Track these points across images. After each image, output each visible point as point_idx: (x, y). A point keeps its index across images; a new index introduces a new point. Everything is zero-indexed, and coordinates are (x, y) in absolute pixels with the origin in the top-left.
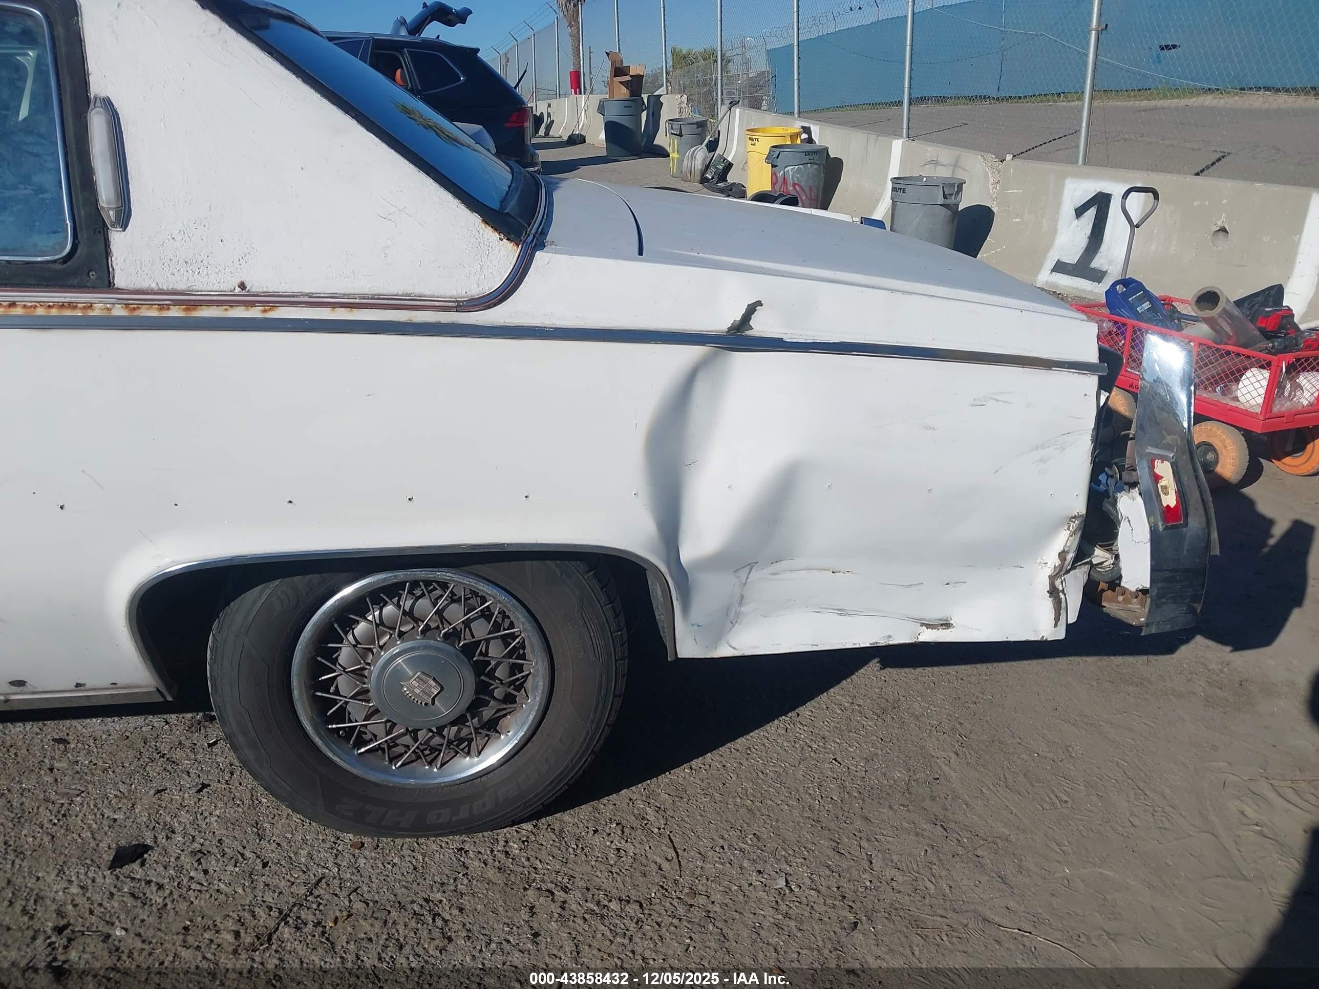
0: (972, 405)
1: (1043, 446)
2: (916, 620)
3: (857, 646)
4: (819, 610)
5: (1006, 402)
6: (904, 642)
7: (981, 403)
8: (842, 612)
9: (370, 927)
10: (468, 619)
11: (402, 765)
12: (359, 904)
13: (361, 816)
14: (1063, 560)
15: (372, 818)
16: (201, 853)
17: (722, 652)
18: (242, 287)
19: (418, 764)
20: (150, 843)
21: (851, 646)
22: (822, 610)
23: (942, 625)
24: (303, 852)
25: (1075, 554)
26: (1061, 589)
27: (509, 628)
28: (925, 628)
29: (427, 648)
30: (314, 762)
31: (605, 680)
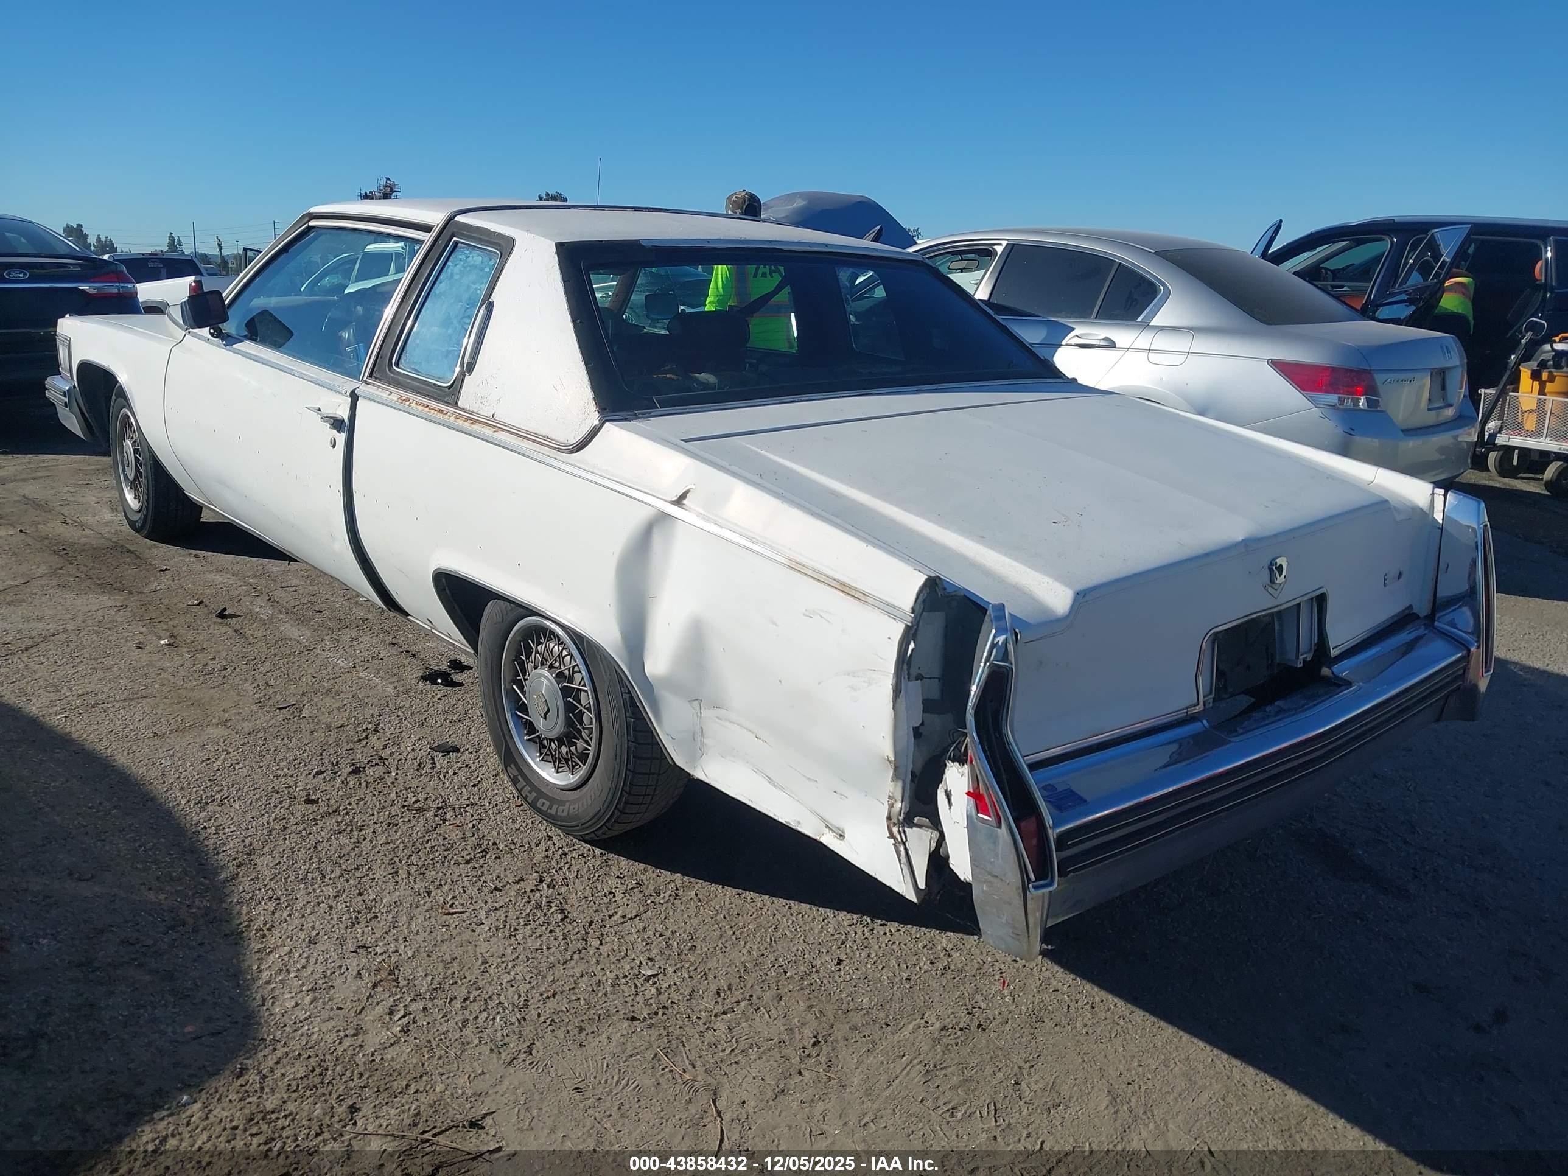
0: (805, 615)
1: (854, 674)
2: (823, 820)
3: (776, 818)
5: (827, 621)
6: (808, 834)
7: (810, 615)
8: (770, 780)
9: (455, 835)
10: (569, 669)
11: (542, 760)
12: (470, 825)
13: (514, 781)
14: (891, 806)
15: (519, 786)
16: (467, 766)
17: (699, 774)
18: (493, 416)
19: (551, 765)
20: (462, 750)
21: (772, 815)
22: (757, 770)
23: (841, 835)
24: (496, 791)
25: (905, 806)
26: (900, 840)
27: (584, 686)
28: (827, 830)
29: (546, 677)
30: (506, 732)
31: (619, 751)
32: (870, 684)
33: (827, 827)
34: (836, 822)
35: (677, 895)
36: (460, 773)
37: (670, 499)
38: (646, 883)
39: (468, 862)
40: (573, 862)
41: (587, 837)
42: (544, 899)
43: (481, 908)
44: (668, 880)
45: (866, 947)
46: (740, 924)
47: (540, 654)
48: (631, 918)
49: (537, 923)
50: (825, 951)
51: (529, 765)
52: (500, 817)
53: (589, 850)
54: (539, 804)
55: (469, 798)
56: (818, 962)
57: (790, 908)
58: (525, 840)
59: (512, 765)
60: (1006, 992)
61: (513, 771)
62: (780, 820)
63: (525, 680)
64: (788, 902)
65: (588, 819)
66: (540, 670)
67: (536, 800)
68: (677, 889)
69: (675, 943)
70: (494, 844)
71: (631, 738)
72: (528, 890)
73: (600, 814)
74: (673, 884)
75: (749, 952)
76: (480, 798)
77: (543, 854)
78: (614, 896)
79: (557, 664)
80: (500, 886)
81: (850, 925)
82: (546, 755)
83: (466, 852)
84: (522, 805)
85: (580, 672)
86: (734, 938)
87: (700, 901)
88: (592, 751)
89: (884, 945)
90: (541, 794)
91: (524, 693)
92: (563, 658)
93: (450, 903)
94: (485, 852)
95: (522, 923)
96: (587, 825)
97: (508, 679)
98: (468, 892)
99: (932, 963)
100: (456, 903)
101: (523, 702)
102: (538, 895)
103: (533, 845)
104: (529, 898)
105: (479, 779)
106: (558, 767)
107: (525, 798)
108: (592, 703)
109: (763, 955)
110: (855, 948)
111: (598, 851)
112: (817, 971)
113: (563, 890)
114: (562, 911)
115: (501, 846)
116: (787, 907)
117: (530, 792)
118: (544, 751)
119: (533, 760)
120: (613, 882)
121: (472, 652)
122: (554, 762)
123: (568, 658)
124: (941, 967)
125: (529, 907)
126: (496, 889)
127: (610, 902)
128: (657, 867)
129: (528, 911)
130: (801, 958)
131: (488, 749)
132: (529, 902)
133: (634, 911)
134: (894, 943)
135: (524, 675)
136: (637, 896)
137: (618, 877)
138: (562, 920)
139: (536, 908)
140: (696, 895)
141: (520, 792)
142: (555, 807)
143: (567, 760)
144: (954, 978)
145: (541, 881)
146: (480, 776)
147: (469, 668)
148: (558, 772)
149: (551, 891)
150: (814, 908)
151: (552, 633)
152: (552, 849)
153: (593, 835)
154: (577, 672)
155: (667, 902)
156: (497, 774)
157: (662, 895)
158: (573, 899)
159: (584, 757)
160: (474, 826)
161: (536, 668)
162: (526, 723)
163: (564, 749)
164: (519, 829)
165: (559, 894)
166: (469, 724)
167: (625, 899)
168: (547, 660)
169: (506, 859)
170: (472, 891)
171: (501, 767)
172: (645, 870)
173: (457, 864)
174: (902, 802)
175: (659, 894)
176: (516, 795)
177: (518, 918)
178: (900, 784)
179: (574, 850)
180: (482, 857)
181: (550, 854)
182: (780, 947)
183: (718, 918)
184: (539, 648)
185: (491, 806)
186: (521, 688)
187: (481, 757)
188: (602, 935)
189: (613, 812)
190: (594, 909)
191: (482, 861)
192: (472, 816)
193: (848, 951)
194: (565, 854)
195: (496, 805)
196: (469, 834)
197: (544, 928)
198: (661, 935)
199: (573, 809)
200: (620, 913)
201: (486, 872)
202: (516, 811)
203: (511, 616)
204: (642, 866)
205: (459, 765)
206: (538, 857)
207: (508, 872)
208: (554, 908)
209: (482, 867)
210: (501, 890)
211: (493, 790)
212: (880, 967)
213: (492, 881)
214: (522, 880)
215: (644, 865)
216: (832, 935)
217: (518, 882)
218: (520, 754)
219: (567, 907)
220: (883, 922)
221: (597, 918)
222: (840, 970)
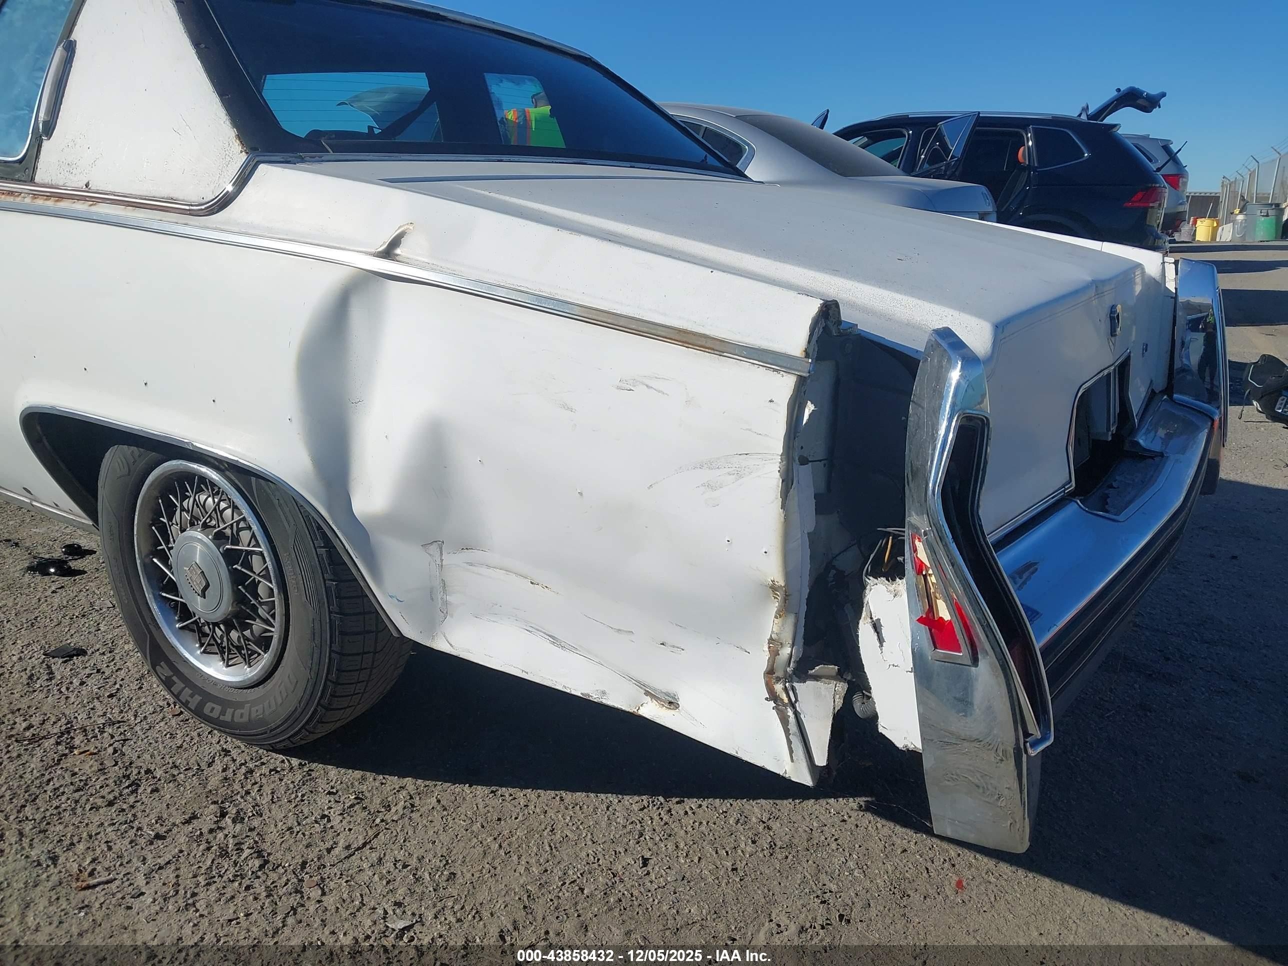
0: (619, 388)
1: (711, 465)
2: (640, 684)
3: (568, 691)
4: (530, 629)
5: (659, 392)
6: (620, 707)
7: (629, 387)
8: (554, 640)
9: (89, 767)
10: (232, 525)
11: (204, 652)
12: (110, 750)
13: (168, 684)
14: (774, 653)
15: (175, 689)
16: (98, 671)
17: (441, 645)
18: (87, 185)
19: (218, 657)
20: (89, 652)
21: (559, 687)
22: (532, 629)
23: (670, 703)
24: (143, 700)
25: (798, 651)
26: (786, 700)
27: (259, 546)
28: (649, 698)
29: (200, 541)
30: (149, 621)
31: (317, 626)
32: (739, 475)
33: (647, 693)
34: (661, 684)
35: (413, 806)
36: (90, 682)
37: (373, 250)
38: (368, 795)
39: (111, 804)
40: (264, 781)
41: (278, 746)
42: (231, 841)
43: (137, 869)
44: (397, 787)
45: (670, 836)
46: (506, 832)
47: (188, 512)
48: (358, 849)
49: (225, 878)
50: (622, 850)
51: (186, 661)
52: (152, 734)
53: (283, 761)
54: (207, 710)
55: (105, 714)
56: (618, 867)
57: (562, 799)
58: (192, 761)
59: (162, 663)
60: (851, 864)
61: (165, 671)
62: (573, 693)
63: (170, 549)
64: (557, 792)
65: (278, 722)
66: (190, 533)
67: (201, 705)
68: (411, 798)
69: (427, 875)
70: (148, 771)
71: (335, 608)
72: (205, 830)
73: (297, 714)
74: (404, 793)
75: (527, 869)
76: (121, 712)
77: (221, 776)
78: (329, 821)
79: (214, 522)
80: (162, 831)
81: (642, 810)
82: (209, 645)
83: (107, 790)
84: (181, 713)
85: (250, 528)
86: (502, 852)
87: (445, 809)
88: (276, 633)
89: (690, 829)
90: (207, 697)
91: (170, 568)
92: (222, 512)
93: (89, 870)
94: (136, 785)
95: (203, 883)
96: (278, 730)
97: (145, 551)
98: (115, 848)
99: (754, 842)
100: (99, 868)
101: (170, 577)
102: (220, 835)
103: (204, 766)
104: (208, 842)
105: (117, 686)
106: (229, 659)
107: (185, 704)
108: (270, 567)
109: (546, 871)
110: (658, 839)
111: (295, 762)
112: (622, 881)
113: (256, 823)
114: (259, 854)
115: (159, 773)
116: (558, 798)
117: (192, 696)
118: (207, 640)
119: (191, 654)
120: (323, 801)
121: (91, 523)
122: (222, 653)
123: (229, 511)
124: (766, 846)
125: (210, 856)
126: (158, 837)
127: (325, 830)
128: (378, 773)
129: (209, 863)
130: (596, 866)
131: (126, 647)
132: (208, 849)
133: (360, 837)
134: (701, 823)
135: (167, 542)
136: (360, 815)
137: (330, 793)
138: (261, 867)
139: (221, 856)
140: (439, 801)
141: (177, 696)
142: (229, 711)
143: (239, 648)
144: (787, 857)
145: (223, 815)
146: (119, 682)
147: (91, 552)
148: (228, 666)
149: (239, 826)
150: (592, 795)
151: (203, 479)
152: (232, 767)
153: (287, 743)
154: (243, 529)
155: (402, 817)
156: (143, 676)
157: (393, 810)
158: (272, 834)
159: (264, 642)
160: (115, 751)
161: (183, 530)
162: (175, 607)
163: (234, 635)
164: (181, 747)
165: (251, 830)
166: (97, 618)
167: (344, 822)
168: (198, 519)
169: (168, 790)
170: (121, 845)
171: (146, 667)
172: (363, 778)
173: (95, 808)
174: (793, 645)
175: (388, 808)
176: (172, 701)
177: (195, 876)
178: (791, 620)
179: (263, 764)
180: (132, 792)
181: (230, 774)
182: (565, 853)
183: (474, 828)
184: (185, 504)
185: (138, 720)
186: (165, 559)
187: (117, 658)
188: (323, 879)
189: (315, 711)
190: (305, 843)
191: (132, 799)
192: (112, 737)
193: (650, 845)
194: (251, 771)
195: (145, 718)
196: (108, 763)
197: (237, 884)
198: (405, 866)
199: (256, 712)
200: (342, 843)
201: (139, 814)
202: (173, 722)
203: (142, 464)
204: (358, 774)
205: (88, 671)
206: (214, 781)
207: (172, 809)
208: (247, 852)
209: (132, 807)
210: (164, 838)
211: (139, 698)
212: (696, 860)
213: (150, 825)
214: (194, 817)
215: (361, 773)
216: (625, 827)
217: (188, 822)
218: (172, 647)
219: (266, 847)
220: (678, 799)
221: (312, 855)
222: (648, 873)
